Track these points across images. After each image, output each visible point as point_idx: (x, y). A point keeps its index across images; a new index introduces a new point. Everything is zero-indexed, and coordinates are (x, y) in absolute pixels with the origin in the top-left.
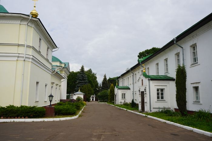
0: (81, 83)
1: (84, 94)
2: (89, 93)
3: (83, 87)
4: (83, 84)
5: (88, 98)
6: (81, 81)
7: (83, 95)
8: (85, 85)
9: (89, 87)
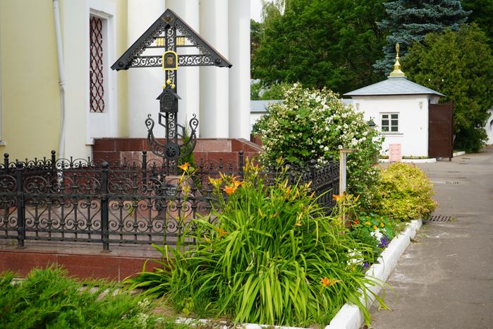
0: (414, 19)
1: (431, 96)
2: (471, 93)
3: (427, 46)
4: (426, 31)
5: (468, 125)
6: (413, 11)
7: (425, 101)
8: (439, 31)
9: (478, 52)
